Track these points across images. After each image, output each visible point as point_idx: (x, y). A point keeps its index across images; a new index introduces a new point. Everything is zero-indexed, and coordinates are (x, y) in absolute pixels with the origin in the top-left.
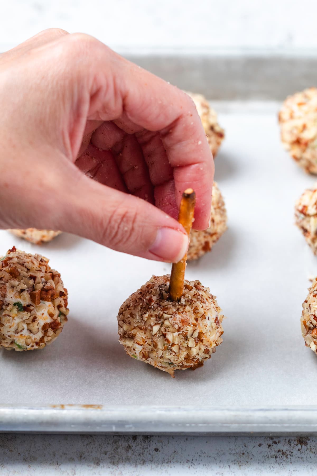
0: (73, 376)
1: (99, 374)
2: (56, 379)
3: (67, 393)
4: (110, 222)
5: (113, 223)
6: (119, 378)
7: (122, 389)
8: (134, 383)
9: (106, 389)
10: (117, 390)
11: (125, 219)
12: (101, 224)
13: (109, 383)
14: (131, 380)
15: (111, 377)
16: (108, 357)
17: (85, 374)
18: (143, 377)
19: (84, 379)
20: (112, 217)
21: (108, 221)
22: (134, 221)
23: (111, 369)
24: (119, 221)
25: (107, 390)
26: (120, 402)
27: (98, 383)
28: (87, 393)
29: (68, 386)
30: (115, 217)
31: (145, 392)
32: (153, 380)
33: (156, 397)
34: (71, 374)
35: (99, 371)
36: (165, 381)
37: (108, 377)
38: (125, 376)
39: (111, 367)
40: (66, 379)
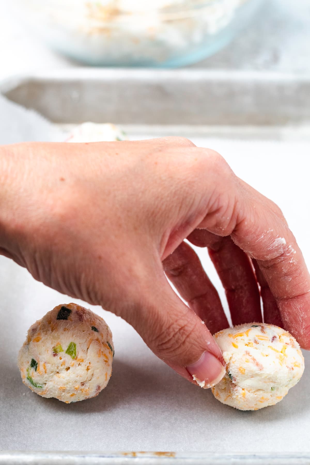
0: (137, 418)
1: (164, 416)
2: (120, 421)
3: (132, 436)
4: (169, 328)
5: (171, 330)
6: (184, 420)
7: (188, 431)
8: (200, 425)
9: (171, 431)
10: (183, 433)
11: (182, 331)
12: (161, 327)
13: (175, 425)
14: (197, 421)
15: (176, 419)
16: (172, 397)
17: (150, 416)
18: (209, 418)
19: (149, 421)
20: (172, 324)
21: (168, 326)
22: (188, 336)
23: (176, 410)
24: (177, 330)
25: (172, 433)
26: (187, 445)
27: (163, 425)
28: (152, 436)
29: (133, 428)
30: (175, 326)
31: (211, 435)
32: (219, 421)
33: (223, 440)
34: (135, 416)
35: (164, 413)
36: (231, 423)
37: (173, 419)
38: (191, 418)
39: (176, 408)
40: (130, 421)
